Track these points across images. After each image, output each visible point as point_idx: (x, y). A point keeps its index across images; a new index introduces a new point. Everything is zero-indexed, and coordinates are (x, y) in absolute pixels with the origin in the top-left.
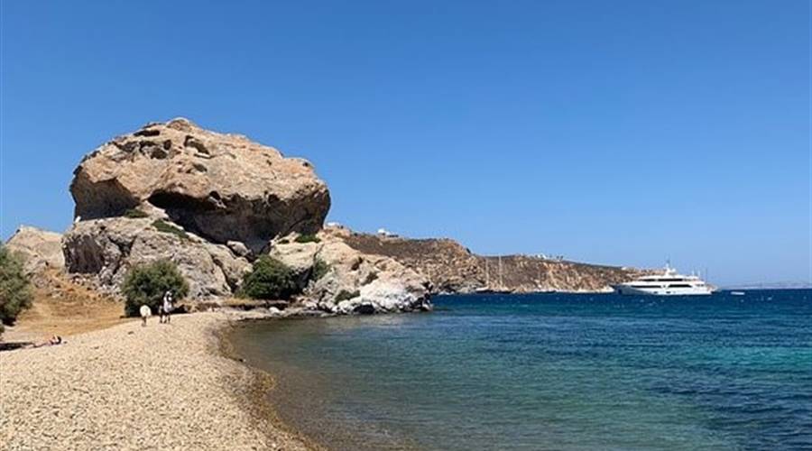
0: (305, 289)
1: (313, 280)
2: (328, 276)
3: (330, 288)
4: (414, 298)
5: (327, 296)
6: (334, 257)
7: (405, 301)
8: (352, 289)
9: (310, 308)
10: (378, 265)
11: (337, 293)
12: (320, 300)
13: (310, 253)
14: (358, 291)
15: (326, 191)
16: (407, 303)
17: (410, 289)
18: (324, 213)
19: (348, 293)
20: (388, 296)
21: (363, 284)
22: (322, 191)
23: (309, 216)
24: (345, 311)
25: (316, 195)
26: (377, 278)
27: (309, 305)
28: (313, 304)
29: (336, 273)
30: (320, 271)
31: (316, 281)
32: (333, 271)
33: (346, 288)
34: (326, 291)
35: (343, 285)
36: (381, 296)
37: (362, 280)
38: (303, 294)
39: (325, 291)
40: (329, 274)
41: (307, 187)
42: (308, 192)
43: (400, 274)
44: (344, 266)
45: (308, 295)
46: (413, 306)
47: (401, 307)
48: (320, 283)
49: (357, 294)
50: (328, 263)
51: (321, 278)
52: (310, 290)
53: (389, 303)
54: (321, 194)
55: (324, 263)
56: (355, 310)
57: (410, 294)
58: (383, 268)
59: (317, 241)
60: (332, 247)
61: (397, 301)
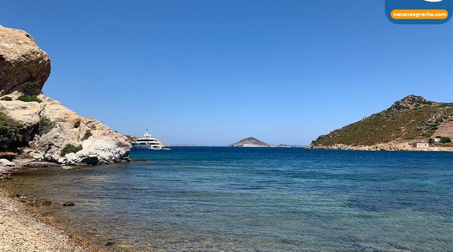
0: (30, 142)
1: (38, 134)
2: (54, 131)
3: (56, 142)
4: (123, 151)
5: (53, 149)
6: (57, 116)
7: (116, 153)
8: (76, 144)
9: (37, 160)
10: (88, 125)
11: (63, 146)
12: (46, 153)
13: (36, 110)
14: (81, 146)
15: (49, 60)
16: (117, 156)
17: (120, 145)
18: (44, 79)
19: (73, 146)
20: (103, 150)
21: (82, 140)
22: (46, 59)
23: (31, 79)
24: (73, 163)
25: (40, 62)
26: (92, 135)
27: (37, 156)
28: (40, 155)
29: (62, 129)
30: (45, 127)
31: (41, 136)
32: (58, 127)
33: (72, 142)
34: (53, 144)
35: (68, 140)
36: (99, 149)
37: (82, 137)
38: (29, 146)
39: (51, 145)
40: (54, 129)
41: (34, 53)
42: (33, 57)
43: (108, 133)
44: (66, 124)
45: (34, 148)
46: (122, 157)
47: (113, 158)
48: (45, 138)
49: (80, 148)
50: (52, 120)
51: (46, 133)
52: (36, 143)
53: (105, 155)
54: (44, 62)
55: (48, 120)
56: (82, 162)
57: (119, 149)
58: (94, 127)
59: (40, 101)
60: (53, 107)
61: (110, 154)
